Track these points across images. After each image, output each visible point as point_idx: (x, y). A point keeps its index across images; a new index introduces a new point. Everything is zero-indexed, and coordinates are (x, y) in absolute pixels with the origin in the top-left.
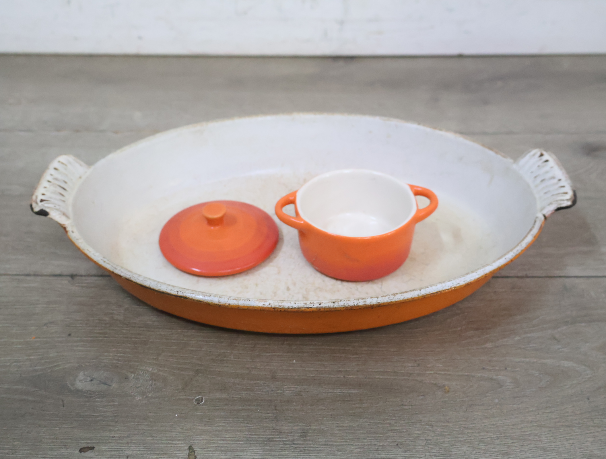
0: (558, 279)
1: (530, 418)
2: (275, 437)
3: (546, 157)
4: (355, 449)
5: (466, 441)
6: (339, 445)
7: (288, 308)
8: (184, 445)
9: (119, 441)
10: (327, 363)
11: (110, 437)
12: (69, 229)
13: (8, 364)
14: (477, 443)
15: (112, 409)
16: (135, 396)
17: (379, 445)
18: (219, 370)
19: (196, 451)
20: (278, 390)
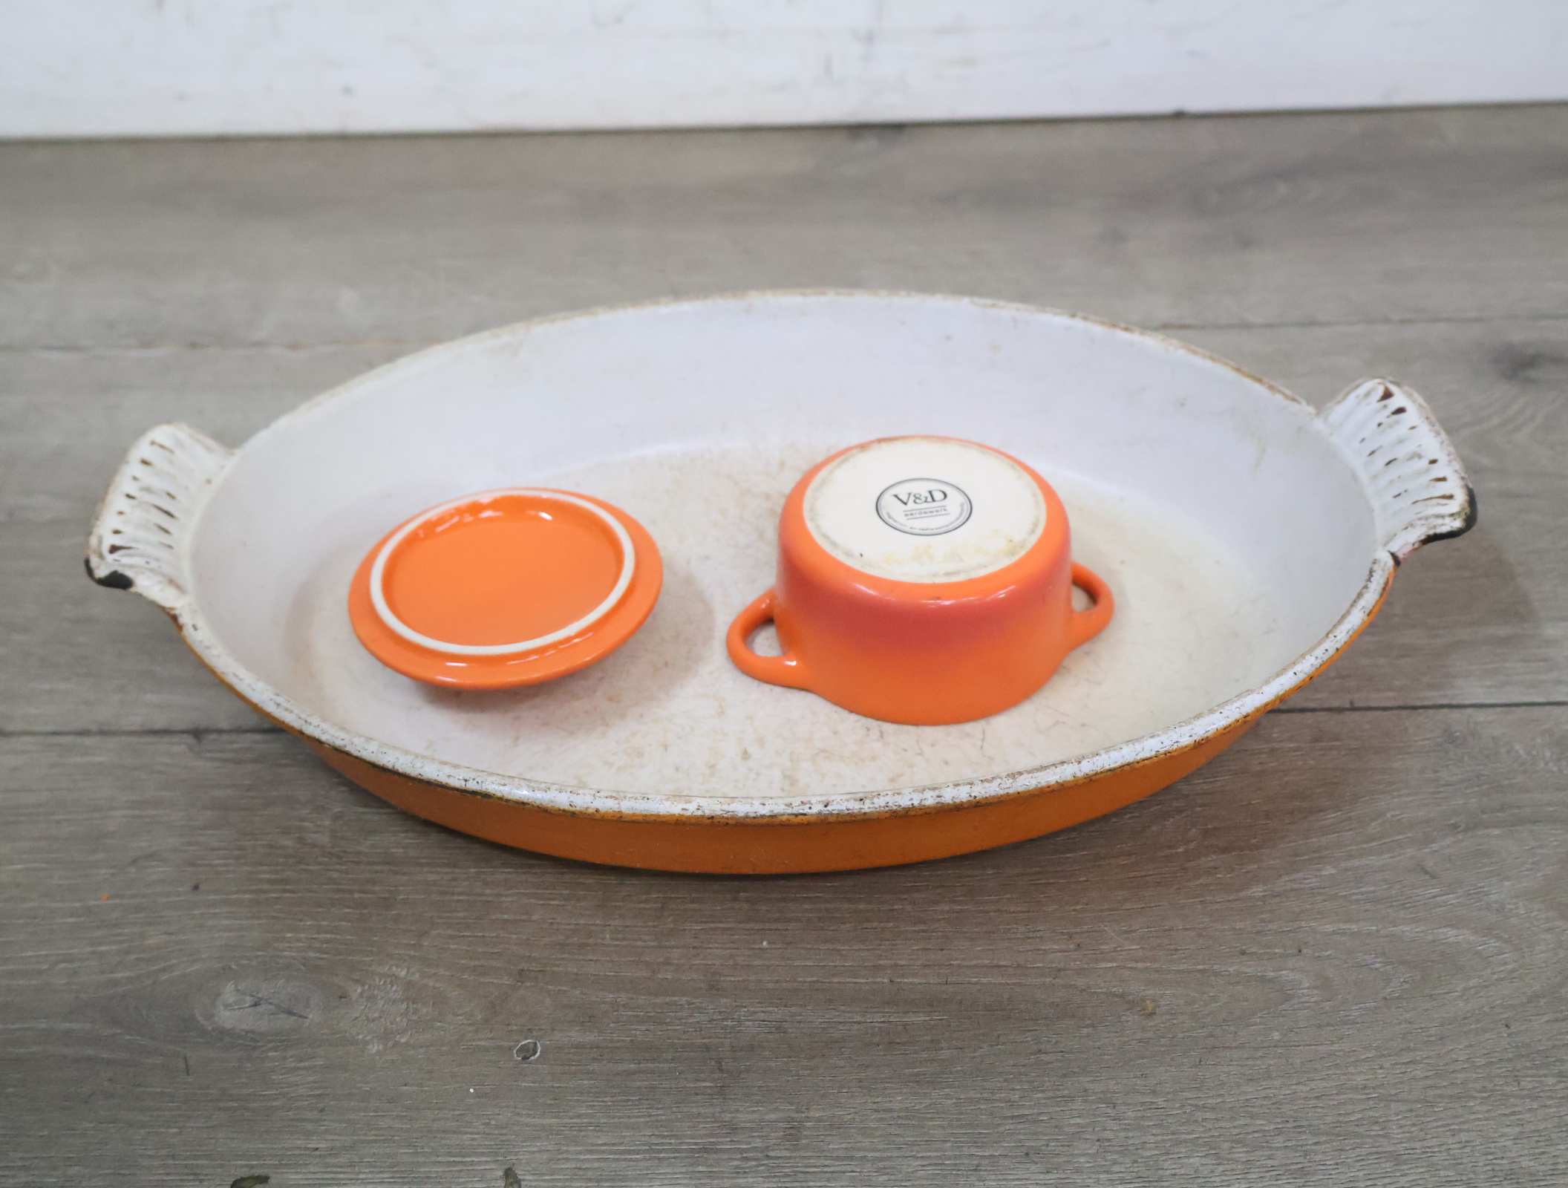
0: (1431, 712)
1: (1359, 1080)
2: (720, 1140)
3: (1398, 400)
4: (920, 1168)
5: (1201, 1141)
6: (881, 1159)
7: (747, 817)
8: (493, 1166)
9: (328, 1160)
10: (846, 948)
11: (306, 1149)
12: (185, 619)
13: (46, 967)
14: (1226, 1145)
15: (311, 1079)
16: (367, 1043)
17: (982, 1157)
18: (575, 970)
19: (524, 1180)
20: (726, 1019)
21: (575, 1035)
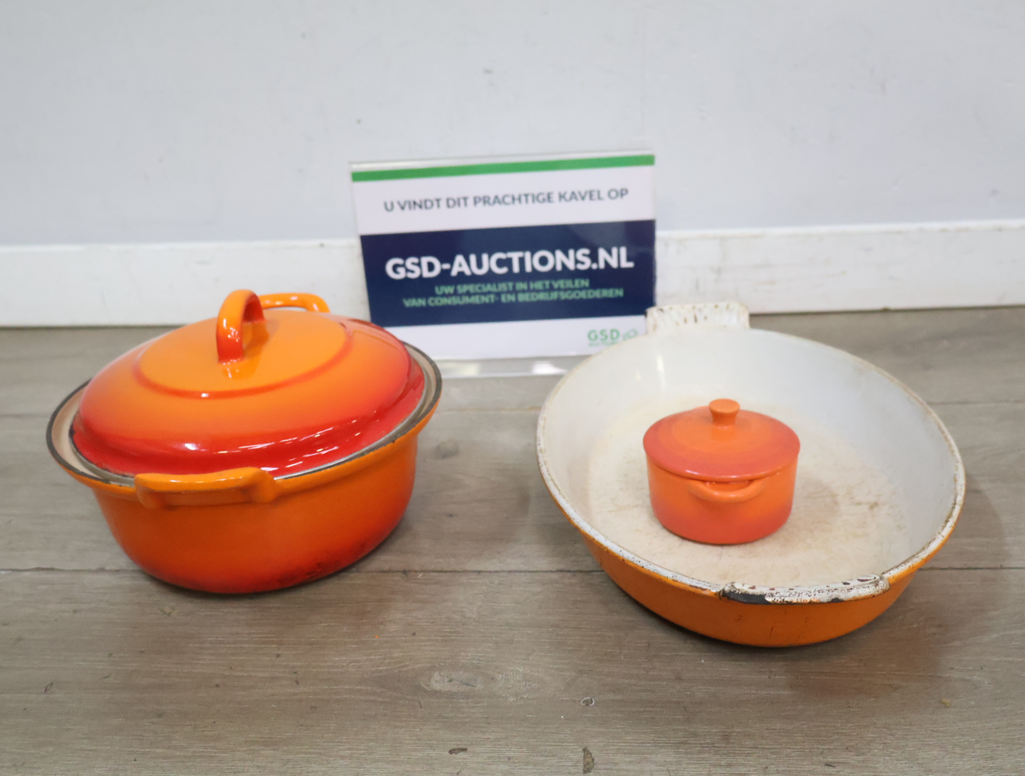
2: (689, 739)
5: (937, 745)
8: (577, 747)
9: (495, 743)
10: (745, 664)
11: (483, 738)
14: (950, 747)
15: (482, 711)
16: (507, 698)
17: (824, 749)
18: (608, 670)
19: (593, 753)
20: (687, 691)
21: (611, 696)
